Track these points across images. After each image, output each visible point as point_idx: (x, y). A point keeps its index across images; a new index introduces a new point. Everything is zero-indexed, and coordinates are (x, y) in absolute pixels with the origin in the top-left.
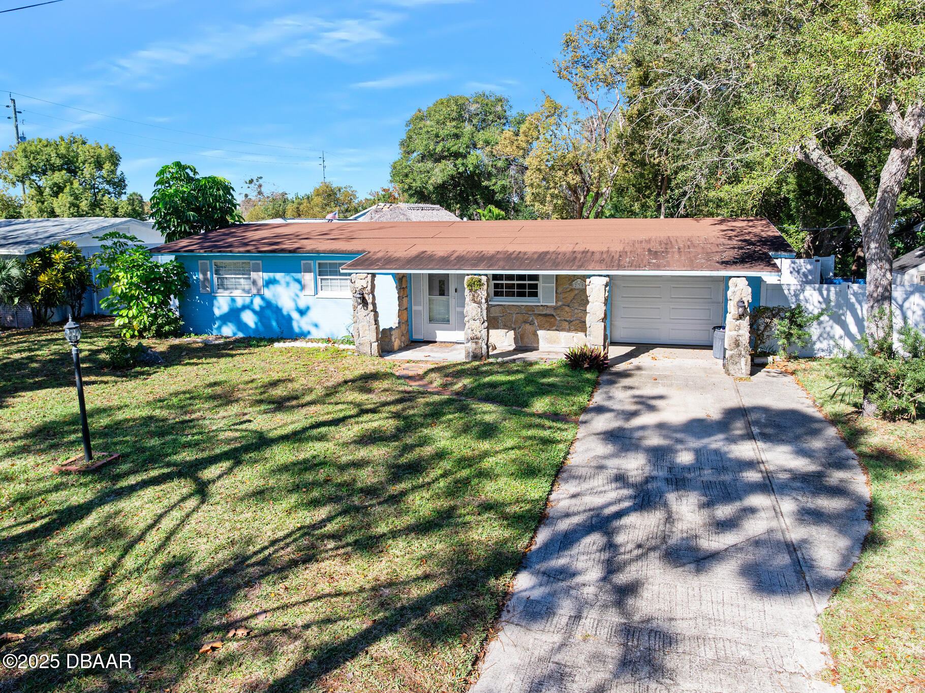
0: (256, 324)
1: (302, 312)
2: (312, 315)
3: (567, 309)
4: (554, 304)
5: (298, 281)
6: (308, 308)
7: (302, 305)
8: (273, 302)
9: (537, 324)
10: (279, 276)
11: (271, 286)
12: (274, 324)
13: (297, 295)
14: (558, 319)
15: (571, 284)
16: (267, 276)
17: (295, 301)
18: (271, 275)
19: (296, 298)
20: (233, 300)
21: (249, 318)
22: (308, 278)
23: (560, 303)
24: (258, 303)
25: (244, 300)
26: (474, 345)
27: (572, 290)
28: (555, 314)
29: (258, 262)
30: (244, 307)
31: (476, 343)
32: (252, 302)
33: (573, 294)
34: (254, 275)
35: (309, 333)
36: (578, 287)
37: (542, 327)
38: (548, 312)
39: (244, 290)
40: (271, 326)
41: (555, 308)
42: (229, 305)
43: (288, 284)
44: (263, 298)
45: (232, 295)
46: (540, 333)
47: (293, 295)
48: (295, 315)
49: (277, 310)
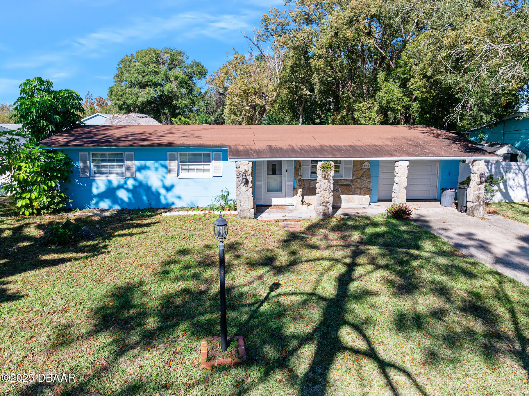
0: (129, 198)
1: (168, 189)
2: (176, 191)
3: (359, 181)
4: (352, 178)
5: (165, 167)
6: (172, 186)
7: (168, 183)
8: (144, 182)
9: (340, 191)
10: (149, 163)
11: (143, 171)
12: (145, 198)
13: (164, 177)
14: (353, 187)
15: (361, 165)
16: (138, 163)
17: (162, 181)
18: (143, 162)
19: (163, 179)
20: (110, 182)
21: (123, 195)
22: (173, 164)
23: (355, 177)
24: (131, 183)
25: (119, 182)
26: (324, 207)
27: (362, 169)
28: (351, 184)
29: (131, 153)
30: (120, 187)
31: (326, 206)
32: (126, 183)
33: (363, 172)
34: (127, 163)
35: (173, 204)
36: (366, 167)
37: (343, 193)
38: (347, 183)
39: (117, 174)
40: (142, 200)
41: (352, 181)
42: (106, 186)
43: (157, 169)
44: (135, 179)
45: (109, 178)
46: (343, 197)
47: (160, 177)
48: (163, 191)
49: (148, 189)
